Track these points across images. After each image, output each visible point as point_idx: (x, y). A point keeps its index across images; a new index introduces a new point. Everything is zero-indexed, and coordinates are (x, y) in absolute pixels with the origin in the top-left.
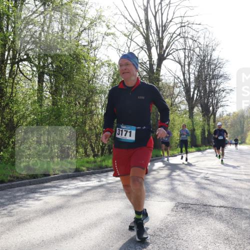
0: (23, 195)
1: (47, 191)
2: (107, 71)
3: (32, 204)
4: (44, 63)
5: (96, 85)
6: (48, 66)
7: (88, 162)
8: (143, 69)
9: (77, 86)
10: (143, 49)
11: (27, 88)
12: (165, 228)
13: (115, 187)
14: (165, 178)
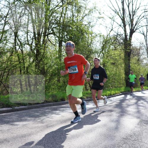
0: (50, 111)
1: (63, 110)
2: (99, 40)
3: (55, 117)
4: (62, 36)
5: (93, 48)
6: (64, 37)
7: (87, 94)
8: (121, 38)
9: (81, 48)
10: (121, 26)
11: (52, 49)
12: (133, 135)
13: (103, 109)
14: (134, 105)
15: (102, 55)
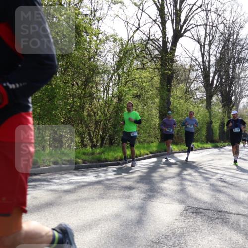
2: (112, 47)
5: (98, 64)
7: (84, 154)
8: (155, 47)
10: (155, 23)
15: (117, 78)
